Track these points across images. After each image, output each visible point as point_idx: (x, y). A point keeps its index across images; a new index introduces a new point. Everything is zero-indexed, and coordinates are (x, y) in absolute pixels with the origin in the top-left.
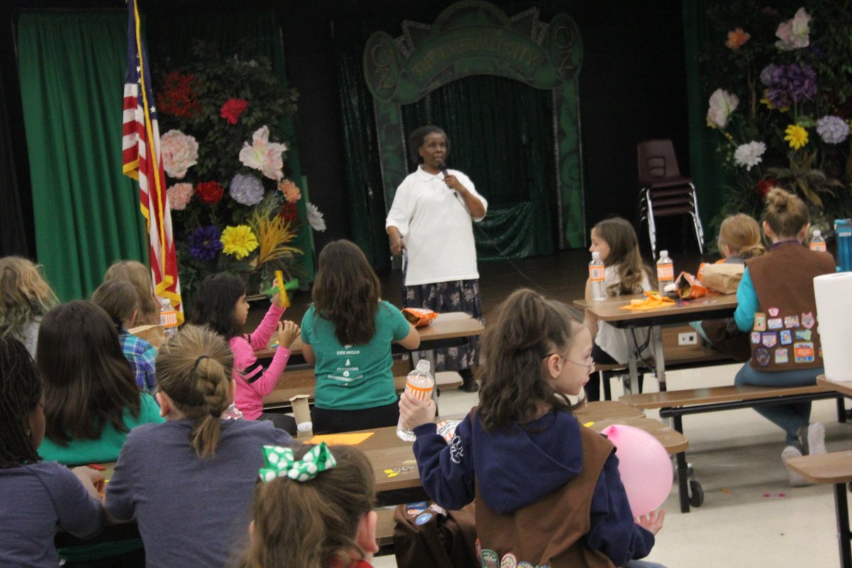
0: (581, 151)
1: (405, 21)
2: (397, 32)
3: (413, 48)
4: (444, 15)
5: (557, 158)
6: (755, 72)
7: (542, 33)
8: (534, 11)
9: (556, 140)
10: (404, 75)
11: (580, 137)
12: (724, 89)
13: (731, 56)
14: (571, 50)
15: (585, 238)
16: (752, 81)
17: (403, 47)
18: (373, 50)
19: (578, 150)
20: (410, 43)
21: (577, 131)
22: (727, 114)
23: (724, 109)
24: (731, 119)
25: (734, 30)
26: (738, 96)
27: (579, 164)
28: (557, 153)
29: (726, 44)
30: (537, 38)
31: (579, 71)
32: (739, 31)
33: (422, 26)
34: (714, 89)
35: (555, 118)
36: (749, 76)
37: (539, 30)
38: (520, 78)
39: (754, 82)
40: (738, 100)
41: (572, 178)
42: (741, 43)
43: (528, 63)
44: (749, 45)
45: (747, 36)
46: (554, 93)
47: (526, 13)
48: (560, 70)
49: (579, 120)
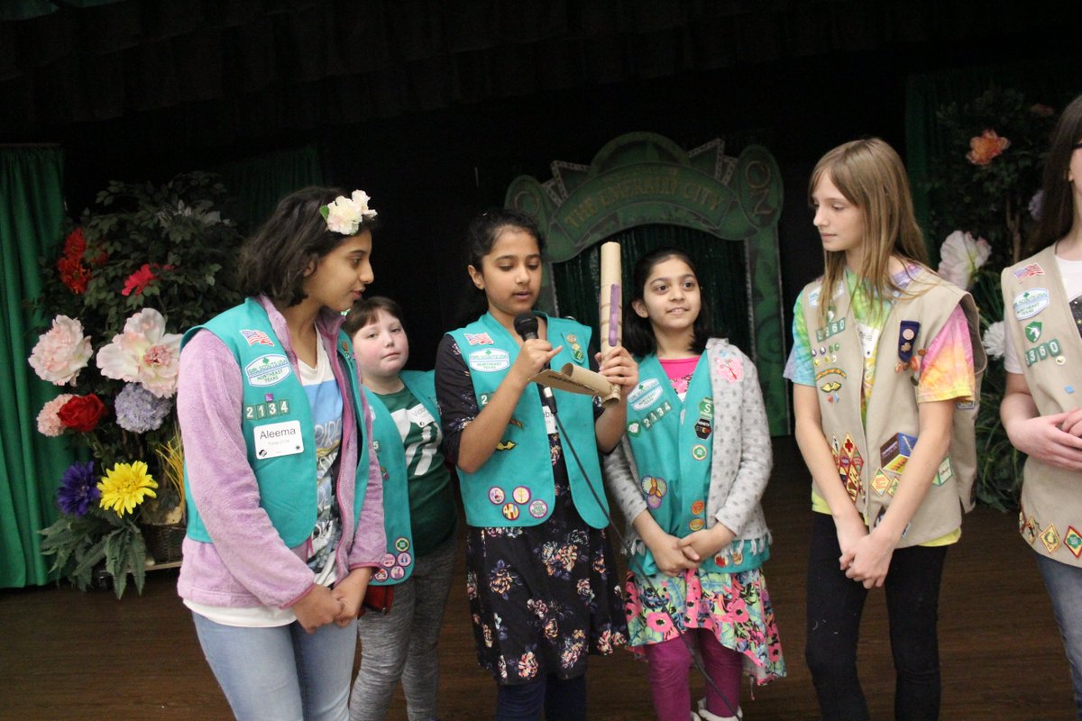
0: (782, 316)
1: (555, 162)
2: (545, 176)
3: (566, 195)
4: (604, 153)
5: (752, 326)
6: (1019, 202)
7: (729, 170)
8: (718, 143)
9: (750, 303)
10: (555, 227)
11: (782, 300)
12: (964, 232)
13: (976, 177)
14: (767, 191)
15: (789, 423)
16: (1013, 218)
17: (553, 193)
18: (516, 198)
19: (779, 315)
20: (562, 187)
21: (778, 292)
22: (970, 271)
23: (967, 263)
24: (977, 279)
25: (980, 135)
26: (989, 242)
27: (781, 333)
28: (751, 319)
29: (968, 157)
30: (722, 177)
31: (778, 216)
32: (990, 135)
33: (577, 167)
34: (950, 232)
35: (748, 275)
36: (1008, 207)
37: (725, 166)
38: (703, 227)
39: (1017, 218)
40: (990, 248)
41: (771, 350)
42: (994, 154)
43: (712, 208)
44: (1006, 156)
45: (1004, 143)
46: (746, 244)
47: (709, 146)
48: (753, 216)
49: (780, 277)
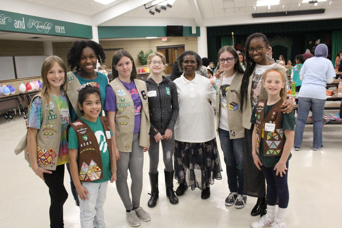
8: (286, 38)
38: (284, 46)
